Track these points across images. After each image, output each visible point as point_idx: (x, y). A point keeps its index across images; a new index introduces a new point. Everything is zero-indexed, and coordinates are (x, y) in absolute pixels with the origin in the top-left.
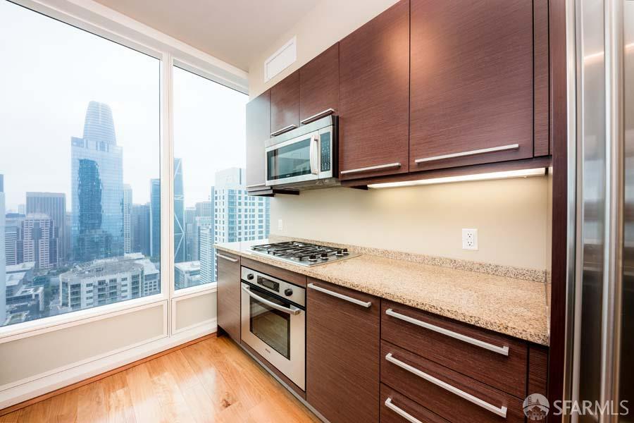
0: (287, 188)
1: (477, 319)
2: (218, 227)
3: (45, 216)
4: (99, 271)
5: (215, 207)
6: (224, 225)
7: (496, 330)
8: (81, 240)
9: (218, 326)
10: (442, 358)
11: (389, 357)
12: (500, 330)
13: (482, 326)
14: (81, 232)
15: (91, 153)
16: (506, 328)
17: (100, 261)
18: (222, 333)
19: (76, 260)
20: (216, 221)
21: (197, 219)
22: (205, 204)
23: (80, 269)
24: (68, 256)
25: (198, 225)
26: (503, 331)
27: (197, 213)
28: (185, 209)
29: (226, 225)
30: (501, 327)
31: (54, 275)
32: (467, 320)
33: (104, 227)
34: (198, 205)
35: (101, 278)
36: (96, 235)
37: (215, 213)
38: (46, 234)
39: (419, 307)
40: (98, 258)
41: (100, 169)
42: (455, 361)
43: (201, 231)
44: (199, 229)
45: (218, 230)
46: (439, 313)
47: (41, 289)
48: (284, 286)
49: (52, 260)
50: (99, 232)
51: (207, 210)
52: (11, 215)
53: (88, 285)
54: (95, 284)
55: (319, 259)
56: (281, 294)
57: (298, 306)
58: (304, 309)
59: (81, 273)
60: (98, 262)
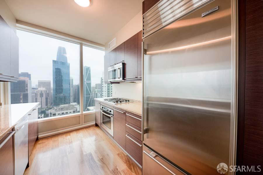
2: (103, 93)
3: (44, 89)
4: (62, 109)
5: (102, 86)
6: (106, 93)
8: (56, 98)
9: (96, 123)
11: (127, 125)
13: (139, 115)
14: (56, 95)
15: (59, 66)
18: (96, 125)
19: (55, 105)
20: (103, 91)
21: (96, 90)
22: (99, 84)
23: (56, 108)
24: (52, 104)
25: (96, 92)
27: (96, 88)
28: (92, 86)
31: (47, 110)
32: (137, 114)
33: (64, 93)
34: (96, 85)
35: (63, 112)
37: (102, 88)
38: (44, 95)
40: (62, 104)
41: (62, 71)
43: (97, 95)
44: (97, 94)
45: (103, 95)
46: (133, 113)
47: (43, 115)
48: (109, 110)
49: (47, 105)
50: (62, 95)
51: (100, 86)
52: (33, 89)
53: (59, 114)
54: (61, 114)
55: (119, 102)
56: (109, 112)
57: (112, 114)
58: (113, 115)
59: (56, 110)
60: (62, 106)
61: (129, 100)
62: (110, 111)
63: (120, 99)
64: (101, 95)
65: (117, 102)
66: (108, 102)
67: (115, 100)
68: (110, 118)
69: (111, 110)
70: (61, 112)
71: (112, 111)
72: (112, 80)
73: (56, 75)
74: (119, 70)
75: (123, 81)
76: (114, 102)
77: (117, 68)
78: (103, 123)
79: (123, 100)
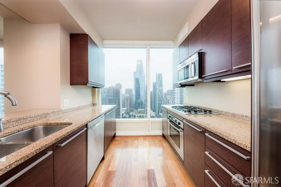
0: (187, 84)
1: (235, 141)
2: (176, 100)
3: (129, 95)
4: (140, 112)
5: (174, 92)
6: (178, 100)
7: (242, 147)
8: (136, 102)
9: (163, 134)
10: (226, 158)
11: (207, 153)
12: (244, 147)
13: (237, 145)
14: (136, 100)
15: (138, 76)
16: (246, 147)
17: (140, 109)
18: (163, 136)
19: (135, 108)
20: (175, 98)
21: (168, 96)
22: (170, 90)
23: (135, 111)
24: (133, 107)
25: (168, 99)
26: (245, 148)
27: (168, 94)
28: (163, 93)
29: (179, 100)
30: (244, 146)
31: (130, 112)
32: (232, 141)
33: (141, 99)
34: (168, 91)
35: (140, 115)
36: (139, 101)
37: (174, 94)
38: (129, 100)
39: (215, 133)
40: (139, 108)
41: (140, 81)
42: (230, 160)
43: (169, 102)
44: (168, 101)
45: (175, 102)
46: (222, 137)
47: (128, 115)
48: (178, 121)
49: (130, 108)
50: (140, 100)
51: (171, 93)
52: (123, 95)
53: (137, 116)
54: (139, 116)
55: (193, 112)
56: (177, 124)
57: (181, 129)
58: (183, 130)
59: (136, 112)
60: (140, 110)
61: (211, 111)
62: (179, 124)
63: (195, 108)
64: (173, 102)
65: (189, 111)
66: (176, 110)
67: (186, 109)
68: (178, 132)
69: (180, 122)
70: (139, 115)
71: (182, 123)
72: (183, 81)
73: (136, 84)
74: (193, 65)
75: (200, 80)
76: (185, 111)
77: (190, 63)
78: (170, 136)
79: (200, 109)
